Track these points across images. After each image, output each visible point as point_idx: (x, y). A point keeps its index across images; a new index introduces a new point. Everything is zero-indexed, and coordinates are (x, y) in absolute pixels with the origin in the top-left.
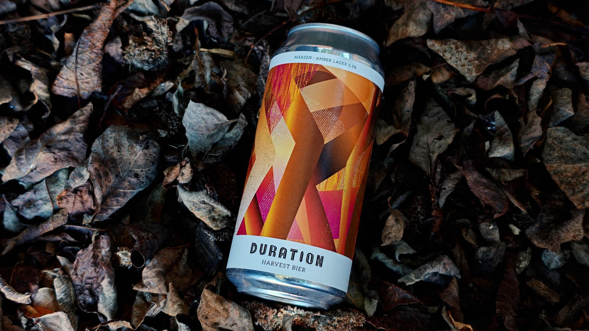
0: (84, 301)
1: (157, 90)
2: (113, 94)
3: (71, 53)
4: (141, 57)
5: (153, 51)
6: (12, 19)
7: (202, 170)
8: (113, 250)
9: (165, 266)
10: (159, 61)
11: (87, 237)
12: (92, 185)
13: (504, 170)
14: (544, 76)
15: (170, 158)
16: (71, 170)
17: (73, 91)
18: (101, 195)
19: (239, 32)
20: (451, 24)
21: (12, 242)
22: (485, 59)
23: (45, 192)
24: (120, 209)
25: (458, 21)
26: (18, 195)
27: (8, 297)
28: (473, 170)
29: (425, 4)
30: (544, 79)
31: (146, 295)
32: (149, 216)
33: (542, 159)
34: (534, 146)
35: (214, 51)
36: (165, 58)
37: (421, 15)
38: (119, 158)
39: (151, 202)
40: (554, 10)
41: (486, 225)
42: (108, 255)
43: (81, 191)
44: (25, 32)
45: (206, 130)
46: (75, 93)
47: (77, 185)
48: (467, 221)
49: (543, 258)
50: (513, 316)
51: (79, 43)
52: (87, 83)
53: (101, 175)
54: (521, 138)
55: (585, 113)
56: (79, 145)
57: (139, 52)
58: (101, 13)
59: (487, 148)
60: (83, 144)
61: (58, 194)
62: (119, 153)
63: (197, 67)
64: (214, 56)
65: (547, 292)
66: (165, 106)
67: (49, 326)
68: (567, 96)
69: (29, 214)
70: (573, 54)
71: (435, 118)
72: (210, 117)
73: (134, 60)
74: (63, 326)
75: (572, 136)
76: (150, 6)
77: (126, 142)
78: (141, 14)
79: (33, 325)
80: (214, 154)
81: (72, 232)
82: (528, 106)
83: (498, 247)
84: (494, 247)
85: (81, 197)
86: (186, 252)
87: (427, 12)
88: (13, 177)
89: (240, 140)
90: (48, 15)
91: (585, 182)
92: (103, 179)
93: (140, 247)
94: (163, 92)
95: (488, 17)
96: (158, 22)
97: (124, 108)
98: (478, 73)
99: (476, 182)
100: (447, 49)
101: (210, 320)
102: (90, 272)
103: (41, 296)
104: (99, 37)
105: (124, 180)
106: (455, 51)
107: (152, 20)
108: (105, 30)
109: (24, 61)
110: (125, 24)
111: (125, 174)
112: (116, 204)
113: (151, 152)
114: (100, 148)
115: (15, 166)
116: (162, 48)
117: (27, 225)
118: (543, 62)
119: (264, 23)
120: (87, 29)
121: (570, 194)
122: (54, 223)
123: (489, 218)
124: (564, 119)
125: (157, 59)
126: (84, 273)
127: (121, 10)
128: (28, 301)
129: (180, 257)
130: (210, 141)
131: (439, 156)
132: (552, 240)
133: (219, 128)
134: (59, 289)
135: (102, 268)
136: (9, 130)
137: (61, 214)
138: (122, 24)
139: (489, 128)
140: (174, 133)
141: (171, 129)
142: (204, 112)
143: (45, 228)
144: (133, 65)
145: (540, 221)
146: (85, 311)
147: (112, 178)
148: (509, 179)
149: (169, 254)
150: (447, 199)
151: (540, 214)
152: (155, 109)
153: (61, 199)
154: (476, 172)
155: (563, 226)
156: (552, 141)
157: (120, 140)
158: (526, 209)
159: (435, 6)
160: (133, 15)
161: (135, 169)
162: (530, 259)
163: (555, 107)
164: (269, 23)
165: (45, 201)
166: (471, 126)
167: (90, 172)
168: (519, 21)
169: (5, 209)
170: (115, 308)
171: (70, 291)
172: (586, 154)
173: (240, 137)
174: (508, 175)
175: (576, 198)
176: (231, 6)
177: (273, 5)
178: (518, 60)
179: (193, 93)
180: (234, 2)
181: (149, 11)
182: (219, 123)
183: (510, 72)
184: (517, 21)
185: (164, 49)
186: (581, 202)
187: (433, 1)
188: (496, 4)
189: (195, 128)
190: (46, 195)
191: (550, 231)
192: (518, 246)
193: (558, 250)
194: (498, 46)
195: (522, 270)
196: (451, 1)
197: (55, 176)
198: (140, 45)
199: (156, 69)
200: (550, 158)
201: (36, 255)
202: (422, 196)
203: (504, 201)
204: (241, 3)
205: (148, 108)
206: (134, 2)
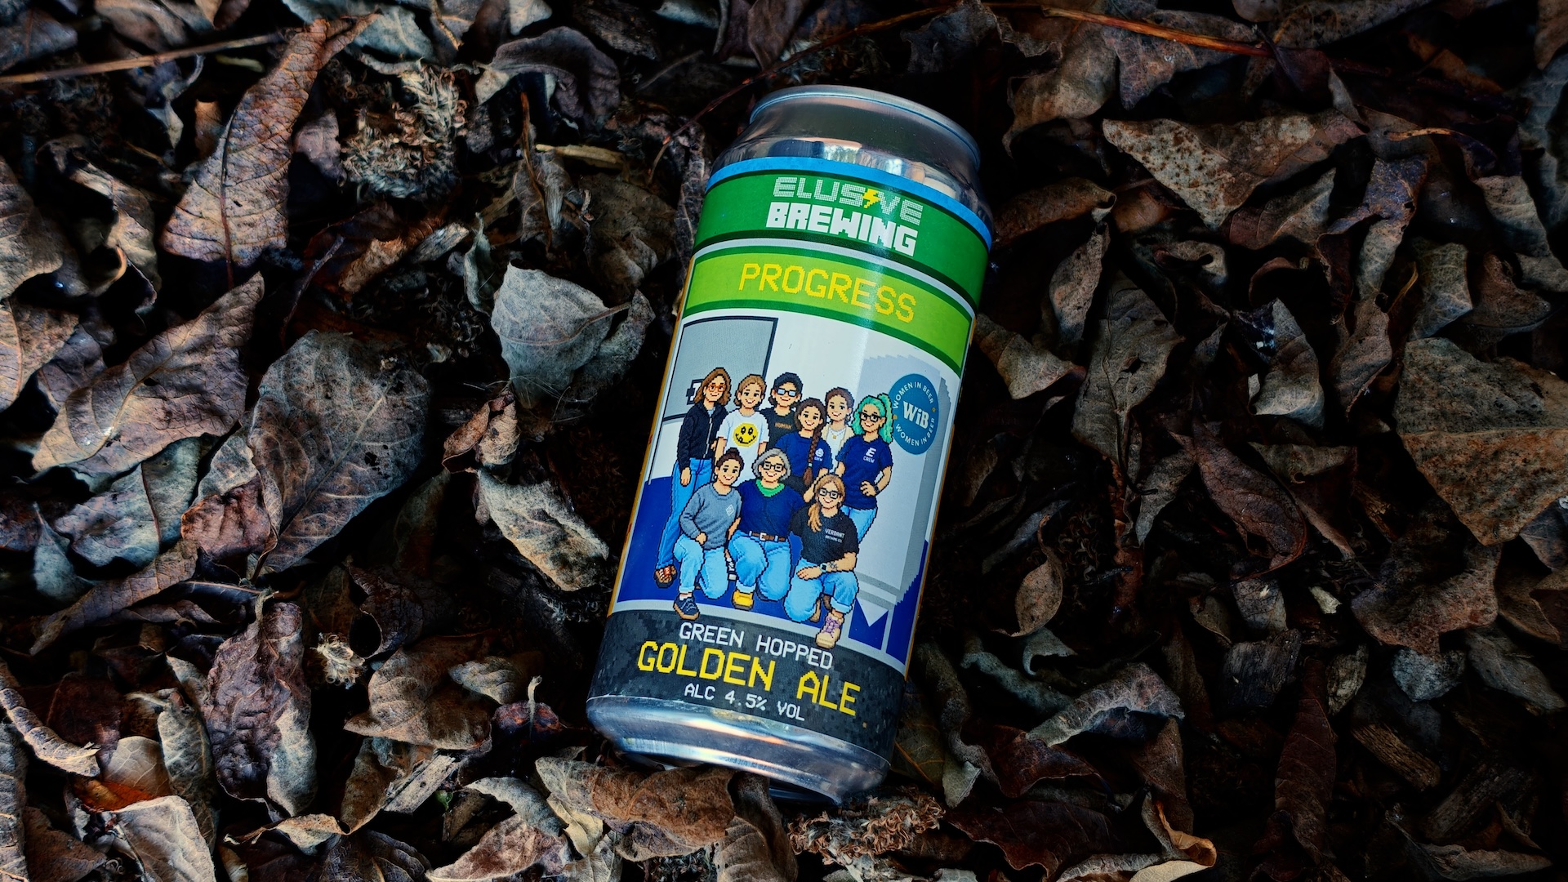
0: (233, 770)
1: (427, 246)
2: (320, 257)
3: (211, 151)
4: (386, 164)
5: (418, 148)
6: (64, 67)
8: (309, 639)
9: (428, 676)
10: (431, 174)
11: (243, 611)
13: (1295, 447)
14: (1397, 212)
17: (216, 245)
18: (279, 504)
19: (633, 103)
20: (1163, 85)
21: (55, 623)
22: (1248, 169)
23: (139, 497)
24: (326, 542)
25: (1183, 79)
26: (72, 507)
27: (41, 756)
28: (1218, 446)
29: (1098, 35)
30: (1397, 220)
31: (379, 747)
33: (1393, 423)
34: (1370, 387)
35: (570, 150)
36: (448, 167)
37: (1087, 62)
38: (328, 415)
40: (1425, 50)
41: (1252, 587)
42: (296, 651)
43: (239, 499)
44: (96, 100)
45: (555, 336)
46: (218, 253)
47: (231, 485)
48: (1204, 578)
49: (1396, 673)
50: (1317, 816)
51: (232, 126)
52: (251, 225)
53: (281, 456)
54: (1339, 368)
55: (1500, 305)
56: (228, 380)
57: (382, 152)
58: (288, 51)
59: (1251, 393)
60: (238, 377)
62: (328, 403)
63: (527, 191)
64: (568, 163)
65: (1406, 759)
66: (444, 288)
67: (145, 832)
68: (1456, 263)
69: (99, 552)
70: (1468, 157)
71: (1126, 320)
72: (563, 302)
73: (369, 172)
74: (178, 832)
75: (1467, 361)
76: (410, 36)
77: (347, 373)
78: (388, 57)
79: (103, 832)
80: (578, 398)
81: (207, 600)
82: (1357, 290)
83: (1283, 643)
84: (1272, 641)
85: (240, 512)
87: (1105, 56)
88: (61, 461)
89: (637, 358)
90: (156, 57)
91: (1499, 476)
92: (286, 466)
93: (376, 608)
94: (441, 252)
95: (1259, 69)
96: (430, 76)
97: (342, 290)
98: (1231, 204)
99: (1226, 476)
100: (1154, 144)
102: (249, 697)
103: (125, 757)
104: (281, 110)
105: (338, 469)
106: (1174, 149)
107: (416, 71)
108: (297, 94)
109: (94, 172)
110: (349, 80)
111: (343, 454)
112: (316, 529)
113: (408, 401)
114: (280, 388)
115: (67, 430)
116: (440, 141)
117: (91, 581)
118: (1396, 179)
119: (696, 81)
120: (252, 92)
121: (1462, 507)
122: (161, 576)
123: (1258, 570)
124: (1450, 320)
125: (427, 170)
126: (235, 699)
127: (339, 46)
128: (93, 769)
130: (565, 364)
131: (1134, 411)
132: (1417, 623)
133: (585, 329)
134: (171, 738)
135: (278, 683)
136: (52, 342)
137: (180, 554)
138: (341, 82)
139: (1260, 345)
141: (459, 342)
142: (545, 291)
143: (139, 590)
144: (366, 185)
145: (1388, 577)
146: (235, 796)
147: (309, 463)
148: (1309, 470)
150: (1157, 522)
151: (1389, 561)
152: (420, 295)
154: (1224, 452)
155: (1444, 588)
156: (1418, 374)
157: (331, 367)
158: (1357, 550)
159: (1123, 40)
160: (366, 59)
161: (367, 444)
162: (1363, 676)
163: (1425, 290)
164: (710, 83)
165: (140, 519)
166: (1214, 339)
167: (254, 448)
168: (1333, 76)
169: (37, 541)
170: (310, 788)
171: (200, 744)
172: (1501, 406)
173: (636, 352)
174: (1306, 461)
175: (1477, 517)
176: (615, 38)
178: (1333, 172)
179: (514, 254)
180: (621, 28)
181: (408, 50)
182: (586, 316)
183: (1312, 203)
184: (1328, 74)
185: (446, 145)
186: (1490, 527)
187: (1120, 28)
188: (1278, 35)
189: (525, 335)
190: (142, 504)
191: (1412, 602)
192: (1334, 641)
193: (1433, 650)
194: (1280, 134)
195: (1344, 703)
196: (1165, 28)
197: (166, 459)
198: (385, 133)
199: (424, 195)
200: (1411, 417)
201: (115, 657)
202: (1090, 515)
203: (1296, 525)
204: (639, 31)
205: (401, 291)
206: (371, 27)
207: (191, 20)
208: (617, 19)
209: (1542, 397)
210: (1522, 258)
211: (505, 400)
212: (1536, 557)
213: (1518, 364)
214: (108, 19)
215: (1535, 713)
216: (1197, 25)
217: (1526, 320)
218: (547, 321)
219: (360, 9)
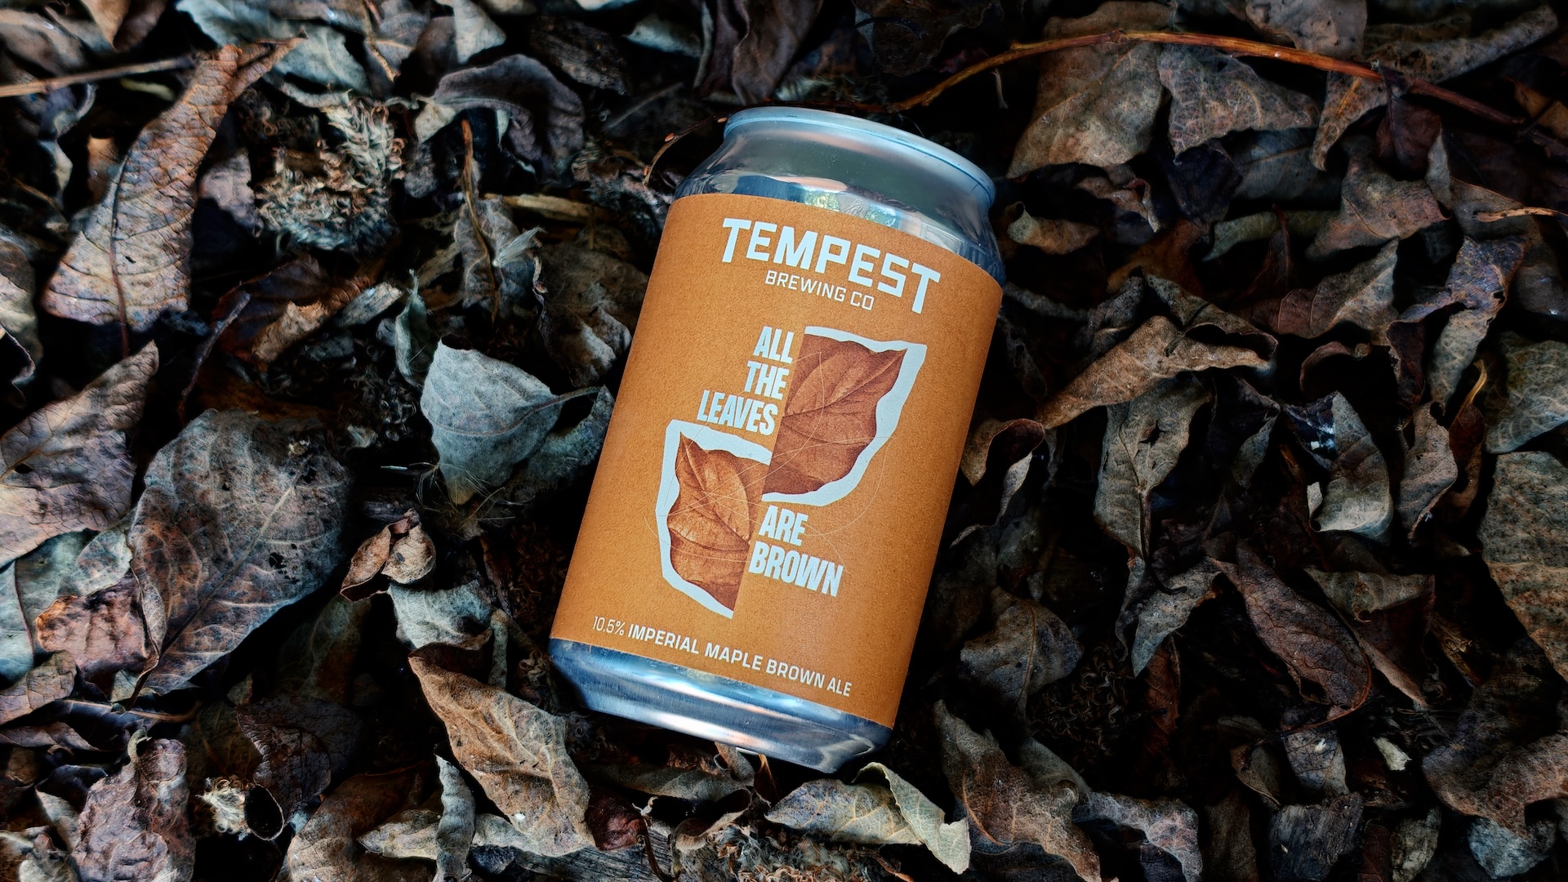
1: (353, 309)
2: (223, 317)
3: (101, 198)
4: (309, 212)
5: (346, 194)
8: (194, 785)
9: (354, 830)
10: (362, 223)
13: (1361, 576)
14: (1484, 302)
15: (379, 509)
16: (87, 536)
17: (107, 306)
19: (599, 144)
20: (1216, 140)
23: (10, 601)
24: (222, 658)
28: (1267, 575)
30: (1483, 310)
32: (313, 679)
33: (1476, 546)
34: (1433, 511)
35: (525, 201)
36: (382, 215)
37: (1125, 105)
38: (227, 509)
39: (321, 639)
40: (1534, 102)
41: (1305, 739)
42: (178, 798)
43: (110, 604)
45: (490, 426)
46: (111, 314)
47: (96, 588)
48: (1253, 724)
49: (1474, 845)
51: (125, 169)
52: (146, 284)
53: (165, 558)
56: (113, 468)
57: (303, 198)
58: (192, 81)
59: (1311, 506)
60: (123, 465)
61: (43, 610)
62: (226, 494)
63: (470, 244)
64: (520, 215)
66: (375, 357)
68: (1557, 363)
72: (501, 387)
76: (339, 62)
77: (249, 461)
78: (314, 86)
81: (85, 723)
83: (1341, 808)
84: (1328, 806)
85: (111, 620)
86: (417, 787)
90: (48, 83)
93: (274, 777)
94: (371, 315)
96: (360, 111)
97: (255, 358)
99: (1277, 612)
102: (127, 842)
104: (183, 151)
105: (237, 573)
107: (344, 105)
108: (202, 132)
110: (267, 113)
111: (244, 554)
112: (209, 644)
113: (322, 491)
114: (169, 478)
116: (371, 186)
118: (1486, 263)
120: (150, 128)
121: (1559, 654)
122: (33, 694)
123: (1314, 717)
124: (1546, 429)
125: (358, 218)
126: (111, 845)
127: (253, 75)
129: (400, 802)
130: (500, 457)
132: (1499, 793)
133: (529, 418)
137: (55, 668)
138: (258, 116)
139: (1315, 445)
140: (396, 438)
141: (387, 424)
142: (482, 374)
143: (7, 709)
144: (287, 235)
145: (1466, 732)
147: (201, 568)
148: (1377, 605)
149: (368, 794)
151: (1468, 713)
152: (347, 365)
153: (50, 625)
154: (1275, 581)
155: (1533, 752)
156: (1511, 493)
157: (230, 453)
158: (1430, 697)
160: (289, 90)
161: (273, 542)
162: (1435, 846)
164: (689, 122)
165: (9, 628)
166: (1263, 436)
167: (133, 549)
174: (1372, 593)
176: (577, 70)
177: (701, 68)
179: (455, 320)
180: (585, 58)
181: (337, 79)
182: (528, 404)
185: (379, 190)
189: (456, 422)
190: (13, 611)
191: (1494, 765)
192: (1402, 803)
193: (1516, 824)
195: (1411, 877)
197: (43, 556)
198: (308, 176)
199: (354, 247)
200: (1500, 544)
203: (1359, 670)
204: (606, 62)
205: (324, 360)
206: (295, 51)
207: (89, 40)
208: (580, 46)
211: (410, 521)
218: (481, 410)
219: (284, 30)
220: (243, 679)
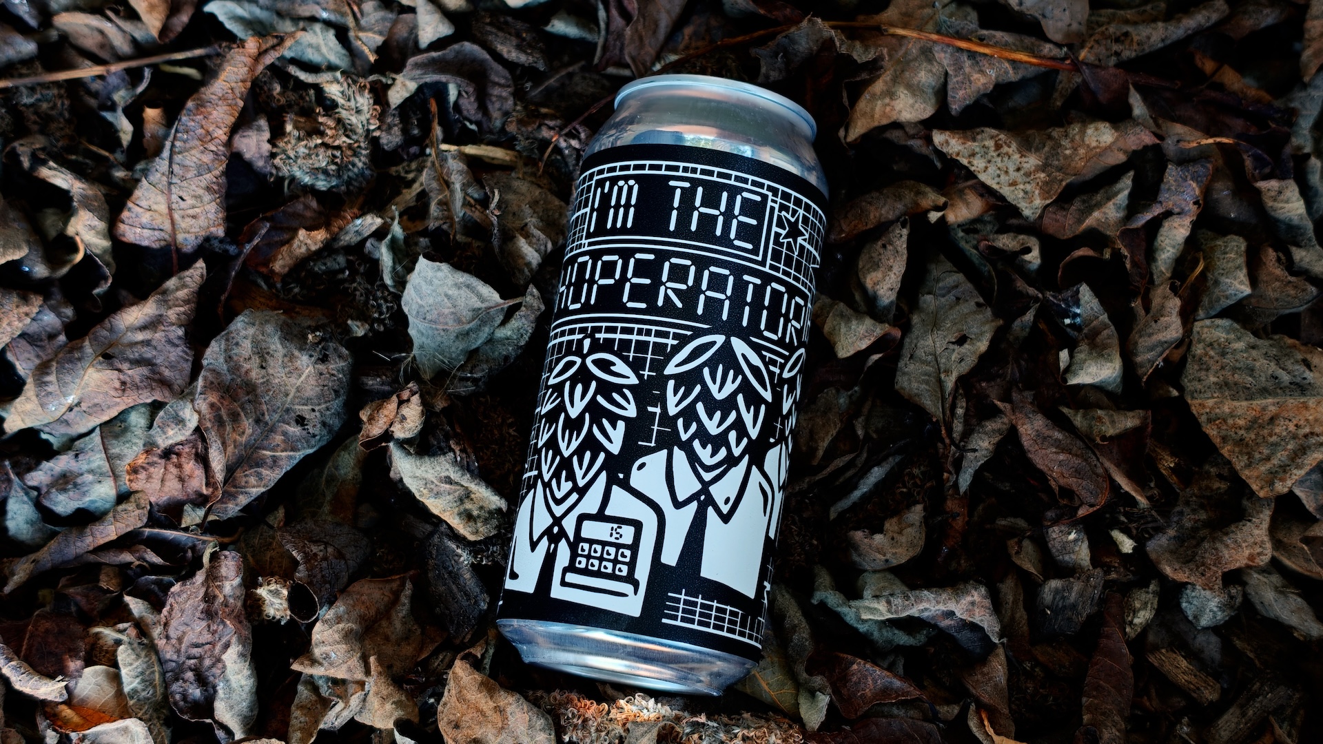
0: (183, 695)
1: (346, 233)
2: (250, 241)
3: (158, 152)
4: (311, 162)
5: (338, 148)
6: (27, 76)
7: (444, 409)
8: (250, 582)
9: (362, 619)
10: (349, 170)
11: (190, 554)
12: (204, 440)
13: (1099, 412)
14: (1186, 209)
15: (372, 383)
16: (156, 407)
17: (163, 234)
18: (224, 461)
19: (525, 108)
20: (985, 95)
21: (26, 566)
22: (1060, 169)
23: (98, 456)
24: (263, 494)
25: (1002, 90)
26: (38, 463)
27: (17, 686)
28: (1034, 411)
29: (930, 50)
30: (1186, 215)
31: (321, 682)
32: (327, 508)
33: (1181, 389)
34: (1165, 360)
35: (470, 150)
36: (365, 164)
37: (922, 74)
38: (264, 383)
39: (331, 479)
40: (1209, 66)
41: (1061, 531)
42: (238, 593)
43: (178, 455)
44: (55, 105)
45: (455, 321)
46: (165, 240)
47: (171, 442)
48: (1021, 523)
49: (1184, 605)
50: (1118, 731)
51: (177, 131)
52: (194, 217)
53: (223, 419)
54: (1136, 343)
55: (1274, 290)
56: (177, 353)
57: (307, 151)
58: (226, 65)
59: (1062, 365)
60: (184, 351)
61: (128, 460)
62: (264, 372)
63: (435, 185)
64: (470, 160)
65: (1192, 678)
66: (362, 269)
68: (1237, 253)
69: (64, 504)
70: (1249, 163)
71: (951, 298)
72: (464, 292)
73: (295, 169)
75: (1247, 339)
76: (331, 49)
77: (279, 346)
78: (312, 68)
80: (471, 373)
81: (158, 545)
82: (1152, 274)
83: (1088, 580)
84: (1079, 578)
85: (179, 466)
86: (408, 590)
87: (936, 69)
88: (29, 423)
89: (527, 344)
90: (108, 67)
91: (1274, 439)
92: (228, 428)
93: (309, 576)
94: (359, 238)
95: (1067, 81)
96: (349, 85)
97: (272, 271)
98: (1045, 199)
99: (1041, 438)
100: (977, 150)
101: (465, 732)
102: (197, 631)
103: (89, 684)
104: (220, 116)
105: (272, 430)
106: (995, 154)
107: (336, 81)
108: (234, 102)
109: (55, 169)
110: (277, 88)
111: (276, 417)
112: (254, 482)
113: (332, 369)
114: (222, 360)
115: (34, 398)
116: (356, 141)
117: (57, 529)
118: (1185, 180)
119: (579, 89)
120: (194, 100)
121: (1242, 464)
122: (118, 524)
123: (1067, 516)
124: (1230, 302)
125: (346, 166)
126: (184, 633)
127: (269, 59)
128: (61, 695)
129: (395, 600)
130: (459, 346)
131: (961, 380)
132: (1203, 564)
133: (482, 316)
134: (130, 668)
135: (223, 622)
136: (20, 319)
137: (134, 505)
138: (270, 90)
139: (1067, 321)
140: (382, 329)
141: (375, 318)
142: (450, 282)
143: (98, 536)
144: (293, 179)
145: (1177, 523)
146: (185, 717)
147: (247, 425)
148: (1111, 432)
149: (371, 593)
150: (978, 475)
151: (1178, 509)
152: (341, 276)
153: (134, 470)
154: (1039, 416)
155: (1227, 534)
156: (1204, 349)
157: (265, 341)
158: (1149, 498)
159: (952, 55)
160: (293, 70)
161: (297, 407)
162: (1156, 607)
163: (1210, 276)
164: (591, 90)
165: (99, 475)
166: (1029, 317)
167: (199, 412)
168: (1132, 90)
169: (9, 492)
170: (252, 711)
171: (153, 672)
172: (1276, 378)
173: (526, 337)
174: (1108, 424)
175: (1254, 473)
176: (509, 52)
177: (599, 50)
178: (1131, 173)
179: (423, 241)
180: (514, 43)
181: (329, 62)
182: (483, 306)
183: (1113, 201)
184: (1128, 89)
185: (362, 145)
186: (1267, 482)
187: (948, 45)
188: (1083, 54)
189: (429, 317)
190: (101, 463)
191: (1198, 545)
192: (1131, 576)
193: (1216, 587)
194: (1086, 139)
195: (1139, 630)
196: (987, 46)
197: (122, 421)
198: (309, 134)
199: (343, 188)
200: (1199, 387)
201: (77, 594)
202: (922, 468)
203: (1100, 480)
204: (530, 46)
205: (324, 272)
206: (297, 42)
207: (138, 35)
208: (510, 34)
209: (1311, 370)
210: (1294, 249)
211: (412, 391)
212: (1303, 505)
213: (1290, 341)
214: (64, 31)
215: (1301, 638)
216: (1014, 44)
217: (1297, 302)
218: (449, 308)
219: (287, 26)
220: (276, 509)
